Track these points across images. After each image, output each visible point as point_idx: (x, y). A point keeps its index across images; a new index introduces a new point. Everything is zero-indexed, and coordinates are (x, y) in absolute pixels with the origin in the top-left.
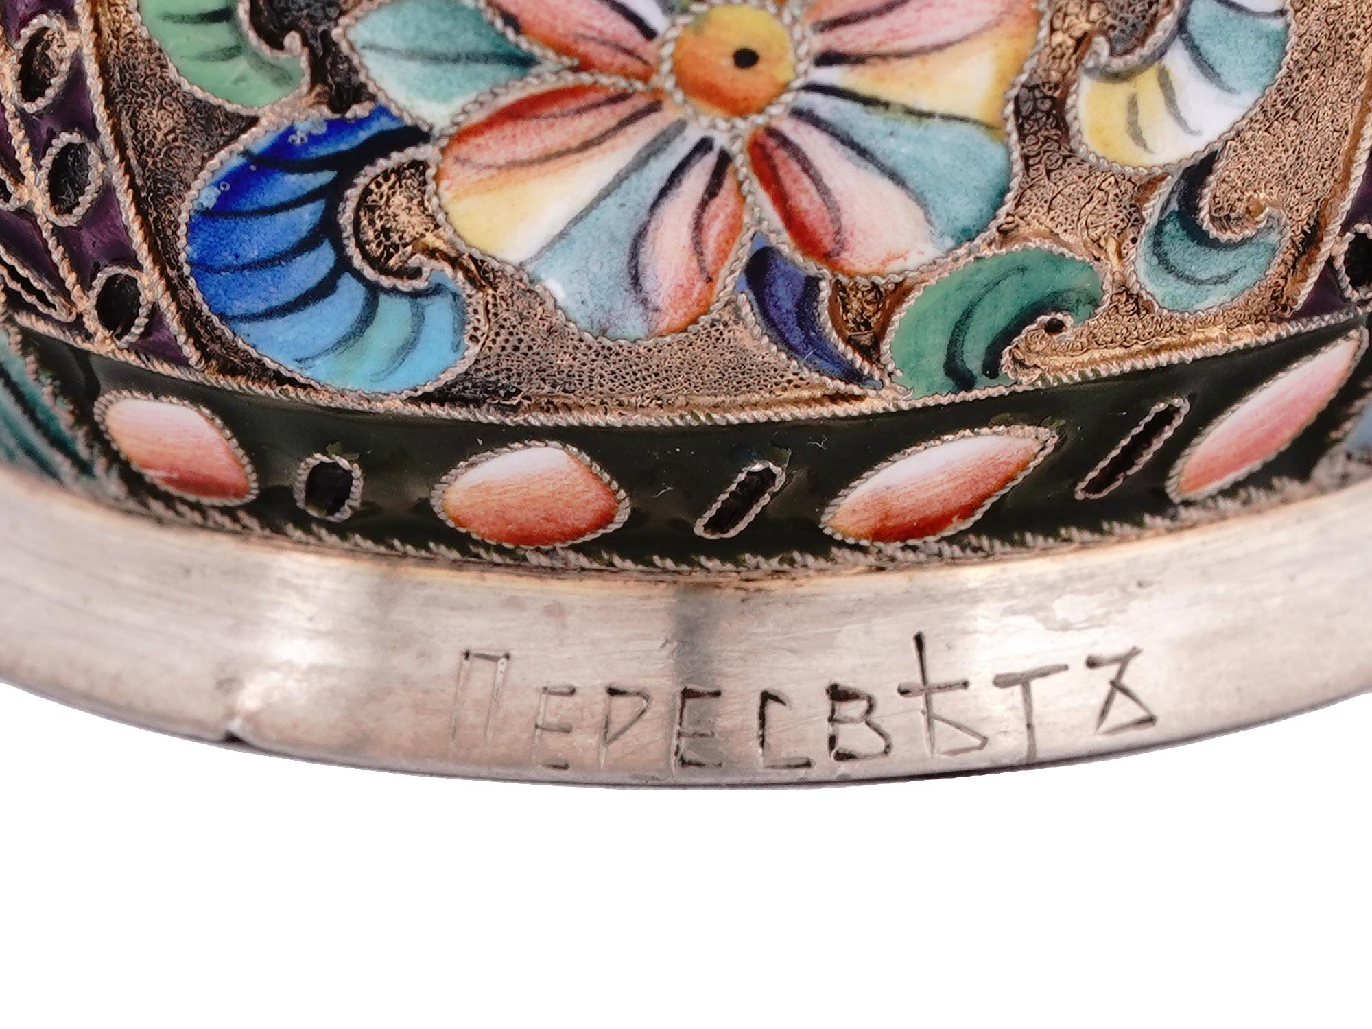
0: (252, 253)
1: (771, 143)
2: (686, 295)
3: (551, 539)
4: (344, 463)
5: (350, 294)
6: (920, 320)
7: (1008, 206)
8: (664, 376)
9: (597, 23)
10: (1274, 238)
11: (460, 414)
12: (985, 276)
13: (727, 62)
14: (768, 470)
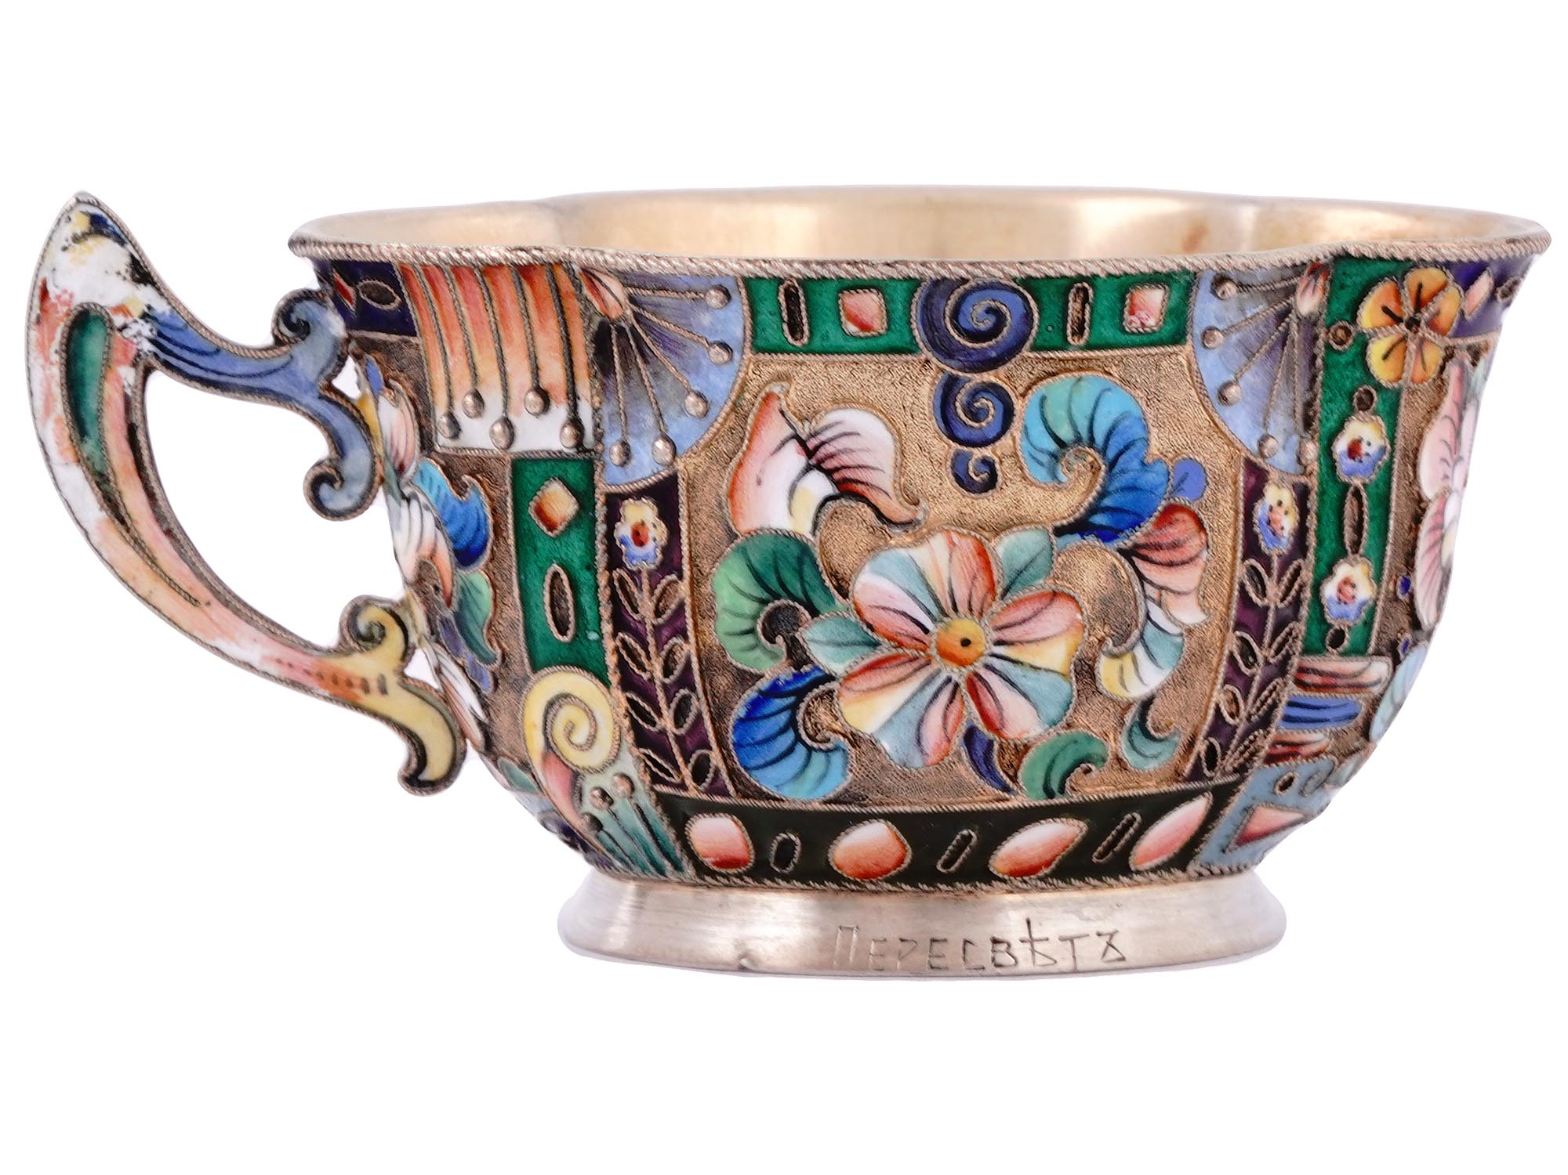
0: (760, 737)
1: (975, 679)
2: (939, 747)
3: (875, 875)
4: (793, 837)
5: (800, 751)
6: (1033, 763)
7: (1071, 711)
8: (928, 789)
9: (906, 628)
10: (1176, 739)
11: (843, 808)
12: (1061, 744)
13: (958, 644)
14: (970, 834)
